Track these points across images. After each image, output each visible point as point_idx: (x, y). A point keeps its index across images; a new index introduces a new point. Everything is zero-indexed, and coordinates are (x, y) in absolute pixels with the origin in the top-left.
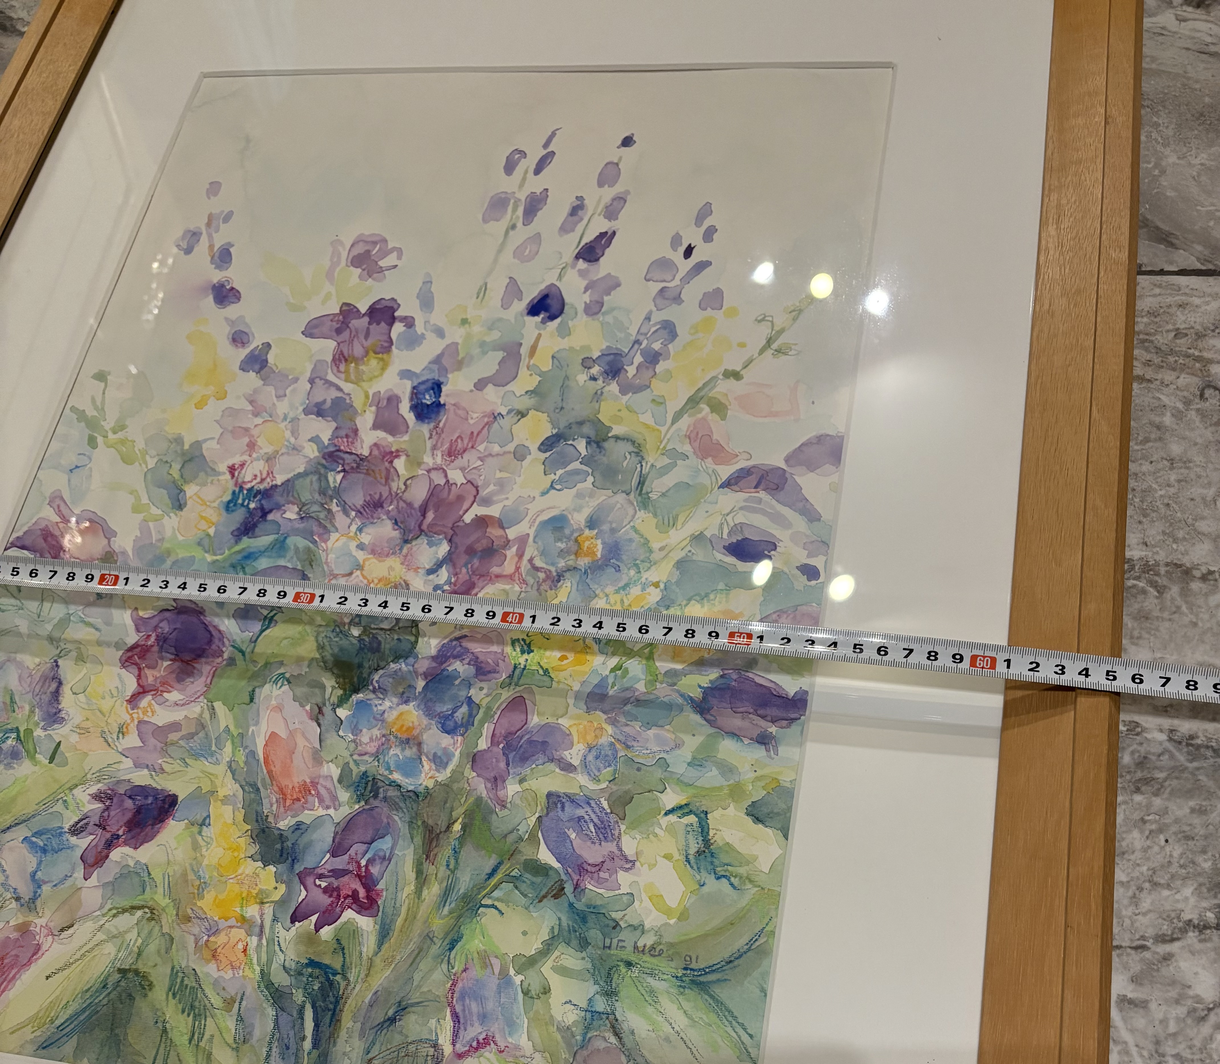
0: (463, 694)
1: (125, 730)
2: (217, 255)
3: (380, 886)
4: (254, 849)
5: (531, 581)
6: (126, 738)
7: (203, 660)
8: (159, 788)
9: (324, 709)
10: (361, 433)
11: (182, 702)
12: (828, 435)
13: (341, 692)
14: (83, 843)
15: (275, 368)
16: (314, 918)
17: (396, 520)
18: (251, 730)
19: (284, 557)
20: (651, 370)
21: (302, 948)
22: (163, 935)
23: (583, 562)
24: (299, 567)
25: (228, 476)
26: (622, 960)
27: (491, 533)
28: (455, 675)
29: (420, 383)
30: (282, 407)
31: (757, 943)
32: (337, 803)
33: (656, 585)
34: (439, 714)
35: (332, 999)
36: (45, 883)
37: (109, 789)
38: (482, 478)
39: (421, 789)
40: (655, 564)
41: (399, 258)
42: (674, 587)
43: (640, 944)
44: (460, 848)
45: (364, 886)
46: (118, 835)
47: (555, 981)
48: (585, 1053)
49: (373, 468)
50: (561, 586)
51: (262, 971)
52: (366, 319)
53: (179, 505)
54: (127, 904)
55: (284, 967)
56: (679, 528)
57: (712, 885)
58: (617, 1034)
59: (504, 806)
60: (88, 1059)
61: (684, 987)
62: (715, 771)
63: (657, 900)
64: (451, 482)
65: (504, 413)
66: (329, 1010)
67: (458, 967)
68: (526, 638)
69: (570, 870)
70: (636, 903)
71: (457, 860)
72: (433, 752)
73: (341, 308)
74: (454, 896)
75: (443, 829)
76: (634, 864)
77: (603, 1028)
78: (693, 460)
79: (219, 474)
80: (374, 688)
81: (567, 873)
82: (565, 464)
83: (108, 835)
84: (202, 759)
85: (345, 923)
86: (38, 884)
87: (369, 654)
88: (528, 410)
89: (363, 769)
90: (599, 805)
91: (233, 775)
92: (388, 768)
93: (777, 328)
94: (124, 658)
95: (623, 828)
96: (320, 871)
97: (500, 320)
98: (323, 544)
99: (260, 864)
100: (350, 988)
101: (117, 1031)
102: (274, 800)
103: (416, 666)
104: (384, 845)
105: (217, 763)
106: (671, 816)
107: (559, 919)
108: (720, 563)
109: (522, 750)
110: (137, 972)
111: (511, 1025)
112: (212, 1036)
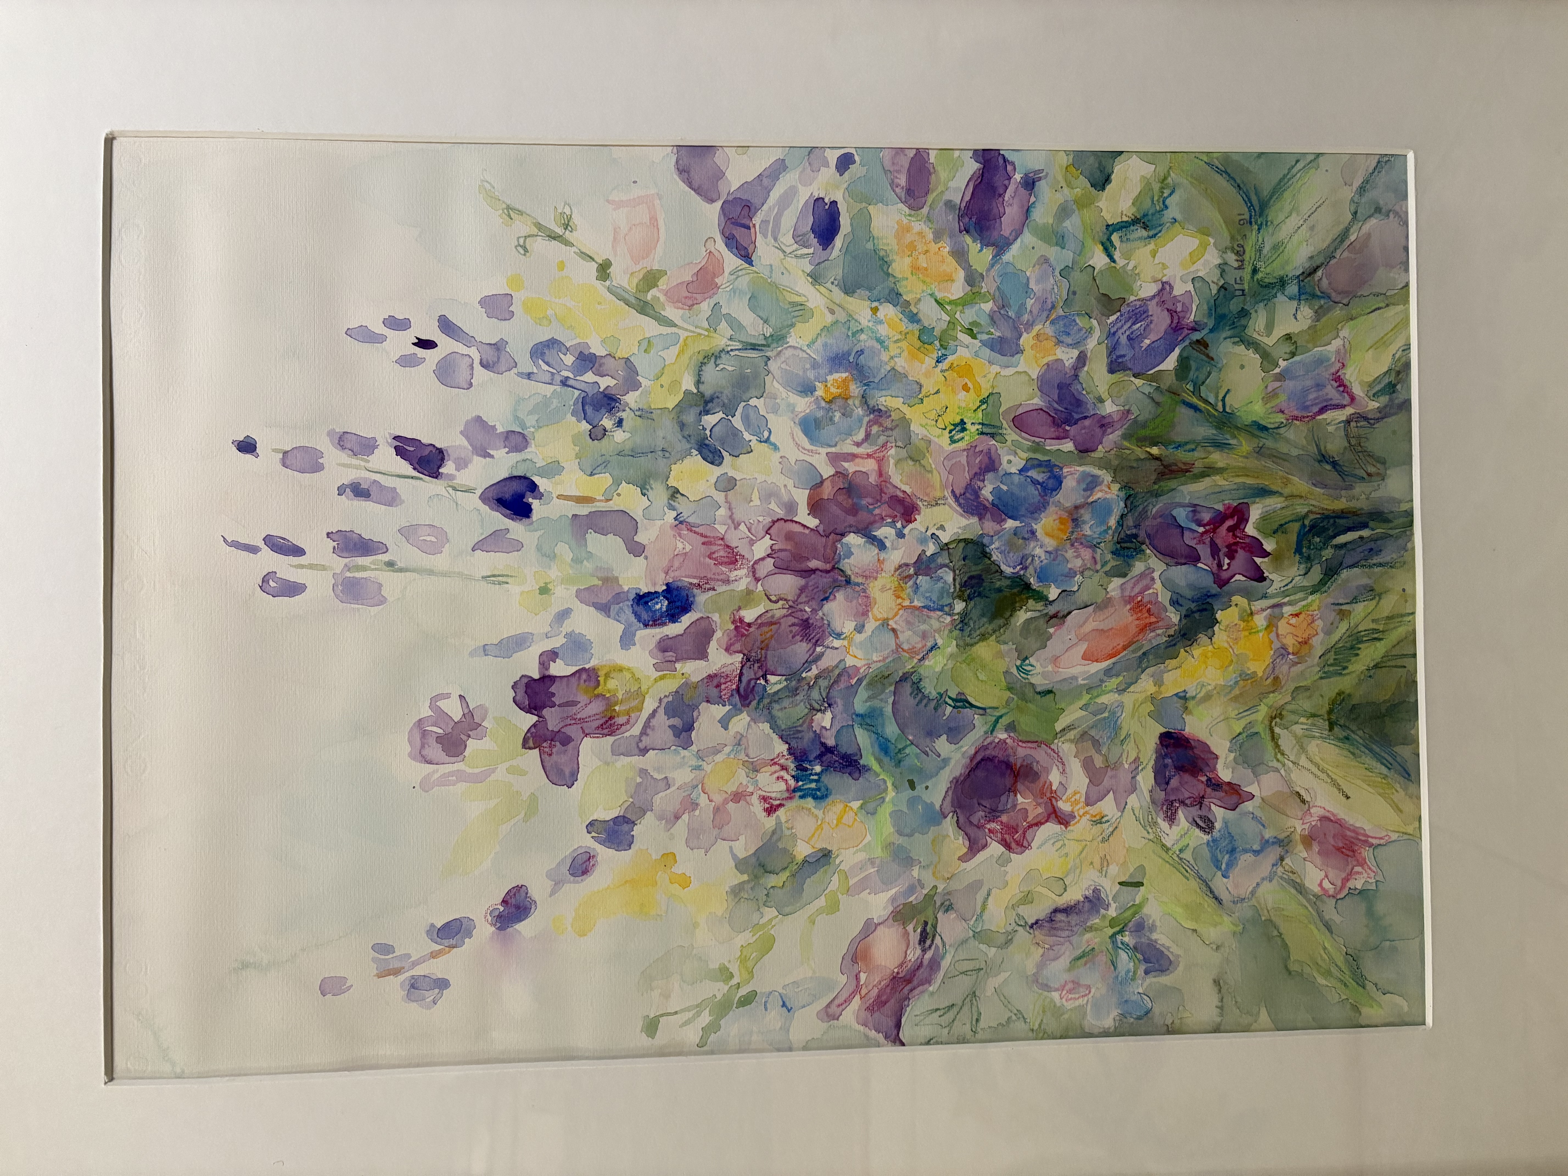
0: (1016, 479)
1: (1098, 817)
2: (446, 942)
3: (1220, 507)
4: (1202, 638)
5: (882, 439)
6: (1105, 813)
7: (1012, 759)
8: (1154, 757)
9: (1051, 613)
10: (713, 670)
11: (1060, 766)
12: (677, 162)
13: (1031, 602)
14: (1219, 813)
15: (626, 805)
16: (1258, 560)
17: (822, 600)
18: (1082, 682)
19: (881, 709)
20: (603, 360)
21: (1286, 562)
22: (1293, 699)
23: (855, 389)
24: (892, 688)
25: (781, 812)
26: (1252, 278)
27: (829, 494)
28: (996, 491)
29: (639, 621)
30: (682, 776)
31: (1220, 166)
32: (1147, 572)
33: (875, 310)
34: (1042, 497)
35: (1325, 523)
36: (1263, 837)
37: (1162, 808)
38: (761, 519)
39: (1122, 494)
40: (850, 316)
41: (448, 696)
42: (875, 292)
43: (1236, 265)
44: (1175, 442)
45: (1222, 522)
46: (1207, 781)
47: (1279, 332)
48: (1333, 295)
49: (758, 644)
50: (886, 407)
51: (1312, 593)
52: (546, 712)
53: (825, 856)
54: (1270, 745)
55: (1306, 574)
56: (804, 299)
57: (1173, 211)
58: (1315, 270)
59: (1128, 411)
60: (1411, 729)
61: (1267, 222)
62: (1067, 224)
63: (1194, 257)
64: (769, 551)
65: (674, 514)
66: (1335, 522)
67: (1281, 418)
68: (948, 430)
69: (1180, 338)
70: (1200, 274)
71: (1186, 443)
72: (1082, 492)
73: (530, 748)
74: (1220, 438)
75: (1158, 463)
76: (1166, 282)
77: (1312, 283)
78: (721, 297)
79: (779, 823)
80: (1022, 569)
81: (1183, 340)
82: (736, 433)
83: (1209, 790)
84: (1119, 723)
85: (1259, 530)
86: (1265, 844)
87: (984, 584)
88: (668, 487)
89: (1109, 556)
90: (1114, 323)
91: (1133, 684)
92: (1106, 531)
93: (535, 231)
94: (1019, 849)
95: (1132, 298)
96: (1215, 568)
97: (539, 548)
98: (861, 671)
99: (1216, 628)
100: (1314, 510)
101: (1383, 711)
102: (1152, 634)
103: (992, 534)
104: (1181, 515)
105: (1121, 705)
106: (1115, 257)
107: (1225, 339)
108: (844, 250)
109: (1069, 407)
110: (1330, 712)
111: (1320, 361)
112: (1373, 621)
